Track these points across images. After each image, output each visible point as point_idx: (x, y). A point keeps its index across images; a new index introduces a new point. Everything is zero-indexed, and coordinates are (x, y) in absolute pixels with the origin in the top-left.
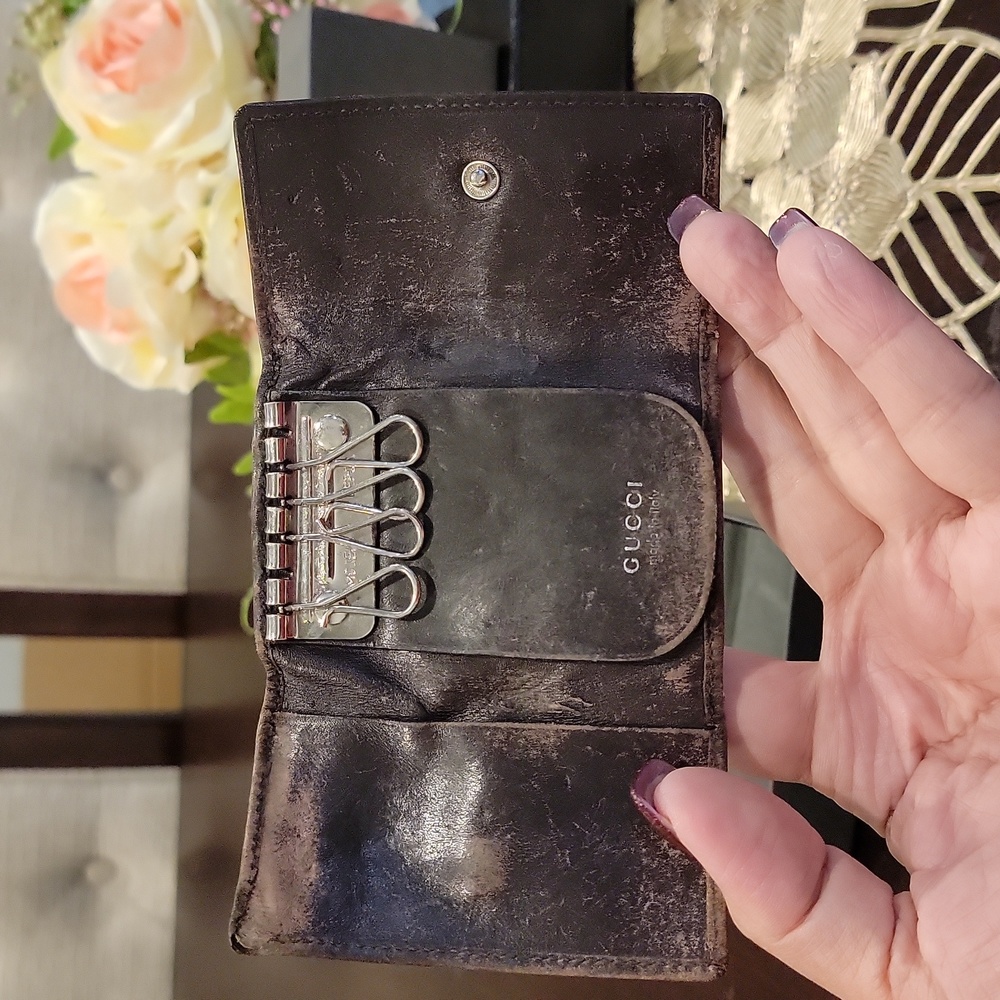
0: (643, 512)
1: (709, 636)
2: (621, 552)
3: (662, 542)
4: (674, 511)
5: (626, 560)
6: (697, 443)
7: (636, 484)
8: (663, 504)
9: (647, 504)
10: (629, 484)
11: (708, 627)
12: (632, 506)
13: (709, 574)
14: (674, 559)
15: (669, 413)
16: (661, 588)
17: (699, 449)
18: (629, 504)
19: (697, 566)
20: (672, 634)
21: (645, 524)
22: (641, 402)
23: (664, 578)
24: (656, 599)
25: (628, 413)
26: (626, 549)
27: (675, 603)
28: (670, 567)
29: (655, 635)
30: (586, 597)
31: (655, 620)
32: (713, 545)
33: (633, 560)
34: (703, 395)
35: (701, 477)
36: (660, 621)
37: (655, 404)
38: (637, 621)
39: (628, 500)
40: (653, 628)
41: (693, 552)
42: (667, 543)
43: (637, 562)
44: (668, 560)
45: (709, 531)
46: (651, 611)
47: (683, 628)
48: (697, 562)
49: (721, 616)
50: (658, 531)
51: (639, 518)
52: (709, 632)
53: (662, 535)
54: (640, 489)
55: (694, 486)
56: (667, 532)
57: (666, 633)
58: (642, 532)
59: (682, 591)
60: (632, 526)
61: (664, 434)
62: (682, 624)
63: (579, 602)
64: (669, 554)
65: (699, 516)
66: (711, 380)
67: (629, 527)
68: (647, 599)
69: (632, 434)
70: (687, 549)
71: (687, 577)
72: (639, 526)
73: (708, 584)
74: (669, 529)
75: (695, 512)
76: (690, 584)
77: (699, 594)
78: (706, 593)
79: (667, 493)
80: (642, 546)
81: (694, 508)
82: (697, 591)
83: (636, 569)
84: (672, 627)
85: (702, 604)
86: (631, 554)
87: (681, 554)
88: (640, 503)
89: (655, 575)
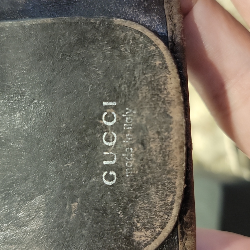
0: (118, 128)
1: (182, 238)
2: (100, 166)
3: (136, 156)
4: (146, 126)
5: (105, 173)
6: (164, 63)
7: (111, 104)
8: (135, 121)
9: (121, 121)
10: (105, 104)
11: (181, 228)
12: (109, 124)
13: (181, 184)
14: (148, 171)
15: (137, 36)
16: (136, 197)
17: (166, 67)
18: (105, 122)
19: (169, 176)
20: (149, 240)
21: (120, 140)
22: (110, 27)
23: (140, 188)
24: (133, 207)
25: (99, 38)
26: (105, 163)
27: (150, 211)
28: (145, 178)
29: (133, 241)
30: (70, 207)
31: (133, 228)
32: (183, 156)
33: (111, 173)
34: (169, 23)
35: (168, 93)
36: (137, 228)
37: (124, 28)
38: (116, 229)
39: (103, 118)
40: (131, 235)
41: (165, 163)
42: (141, 156)
43: (114, 174)
44: (143, 172)
45: (179, 144)
46: (130, 218)
47: (159, 234)
48: (169, 172)
49: (193, 218)
50: (132, 145)
51: (114, 134)
52: (183, 233)
53: (136, 149)
54: (115, 108)
55: (163, 102)
56: (140, 146)
57: (143, 238)
58: (118, 147)
59: (156, 199)
60: (109, 142)
61: (133, 56)
62: (158, 230)
63: (64, 212)
64: (144, 166)
65: (168, 130)
66: (175, 10)
67: (105, 143)
68: (125, 208)
69: (105, 57)
70: (159, 161)
71: (160, 187)
72: (114, 142)
73: (179, 192)
74: (143, 144)
75: (165, 126)
76: (163, 194)
77: (172, 203)
78: (178, 202)
79: (138, 110)
80: (119, 160)
81: (164, 123)
82: (170, 199)
83: (115, 181)
84: (148, 233)
85: (175, 212)
86: (109, 168)
87: (154, 165)
88: (115, 120)
89: (132, 186)
